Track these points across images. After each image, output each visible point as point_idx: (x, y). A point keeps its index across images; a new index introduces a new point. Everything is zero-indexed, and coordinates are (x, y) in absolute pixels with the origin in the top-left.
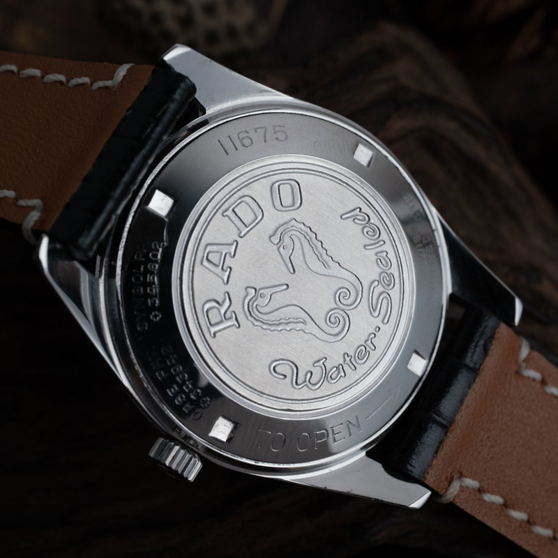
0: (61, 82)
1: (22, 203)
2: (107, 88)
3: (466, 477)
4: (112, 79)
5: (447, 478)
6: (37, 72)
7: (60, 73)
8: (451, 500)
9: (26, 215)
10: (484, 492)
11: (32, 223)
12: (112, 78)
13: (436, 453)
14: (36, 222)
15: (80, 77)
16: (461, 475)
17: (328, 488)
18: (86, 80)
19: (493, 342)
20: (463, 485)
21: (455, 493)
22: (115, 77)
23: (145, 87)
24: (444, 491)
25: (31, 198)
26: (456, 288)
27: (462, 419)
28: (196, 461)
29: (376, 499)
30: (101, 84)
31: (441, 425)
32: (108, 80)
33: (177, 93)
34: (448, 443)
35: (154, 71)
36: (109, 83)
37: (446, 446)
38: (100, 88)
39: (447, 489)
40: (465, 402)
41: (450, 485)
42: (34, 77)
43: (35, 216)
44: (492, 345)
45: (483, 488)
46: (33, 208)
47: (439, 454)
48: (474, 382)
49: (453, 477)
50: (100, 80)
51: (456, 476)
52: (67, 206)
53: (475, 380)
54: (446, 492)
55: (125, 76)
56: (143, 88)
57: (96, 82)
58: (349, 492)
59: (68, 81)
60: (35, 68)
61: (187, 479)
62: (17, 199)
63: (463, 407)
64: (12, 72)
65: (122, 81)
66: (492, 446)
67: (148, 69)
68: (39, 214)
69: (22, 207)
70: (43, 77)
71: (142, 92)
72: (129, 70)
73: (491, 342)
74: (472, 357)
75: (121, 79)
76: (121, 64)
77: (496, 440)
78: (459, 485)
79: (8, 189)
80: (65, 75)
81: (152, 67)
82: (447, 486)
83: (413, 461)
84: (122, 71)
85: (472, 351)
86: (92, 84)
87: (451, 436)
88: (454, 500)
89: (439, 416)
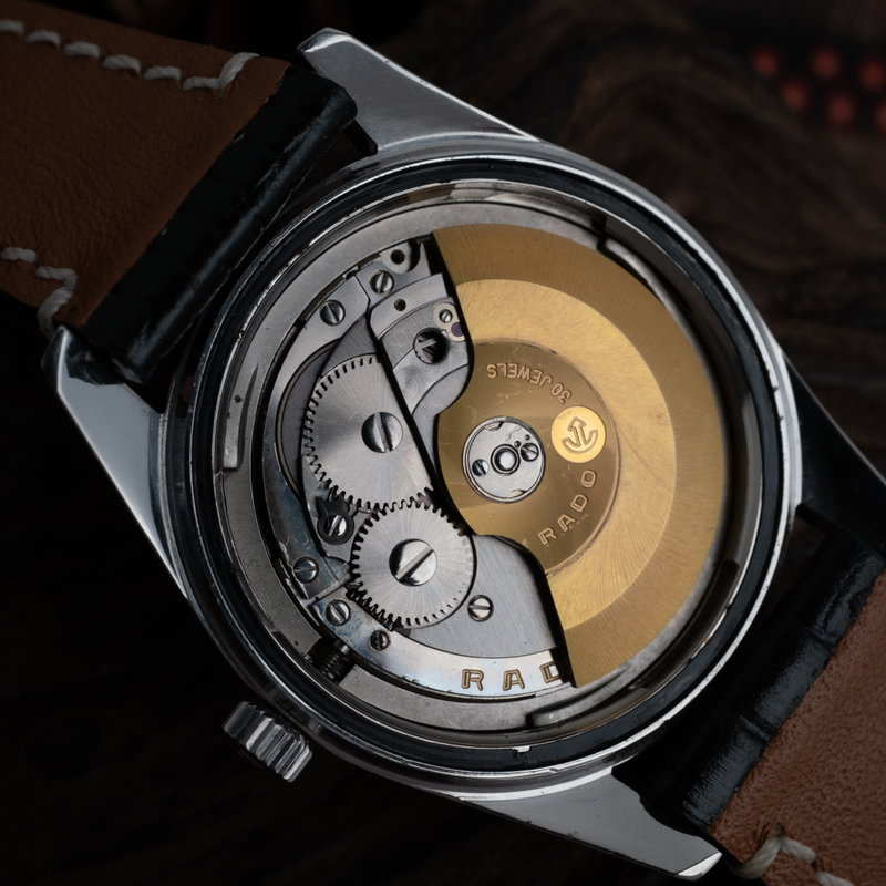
0: (131, 72)
1: (43, 272)
2: (207, 89)
3: (792, 837)
4: (218, 77)
5: (755, 833)
6: (93, 50)
7: (132, 55)
8: (760, 874)
9: (48, 293)
10: (823, 870)
11: (56, 309)
12: (217, 74)
13: (739, 785)
14: (62, 307)
15: (165, 66)
16: (783, 833)
17: (534, 823)
18: (174, 72)
19: (869, 600)
20: (785, 850)
21: (769, 862)
22: (223, 74)
23: (271, 98)
24: (747, 856)
25: (60, 266)
26: (810, 496)
27: (797, 733)
28: (300, 746)
29: (616, 853)
30: (198, 81)
31: (755, 737)
32: (211, 76)
33: (324, 114)
34: (765, 771)
35: (289, 72)
36: (212, 82)
37: (760, 773)
38: (197, 89)
39: (753, 854)
40: (806, 700)
41: (759, 847)
42: (86, 58)
43: (61, 297)
44: (866, 604)
45: (822, 861)
46: (61, 283)
47: (743, 788)
48: (824, 667)
49: (768, 832)
50: (198, 75)
51: (773, 832)
52: (116, 289)
53: (826, 663)
54: (750, 859)
55: (239, 73)
56: (267, 100)
57: (190, 77)
58: (570, 835)
59: (144, 70)
60: (89, 40)
61: (280, 777)
62: (37, 264)
63: (800, 709)
64: (50, 44)
65: (233, 82)
66: (849, 788)
67: (279, 68)
68: (68, 295)
69: (43, 279)
70: (102, 59)
71: (265, 105)
72: (248, 64)
73: (865, 598)
74: (826, 622)
75: (233, 78)
76: (236, 51)
77: (858, 779)
78: (776, 850)
79: (25, 248)
80: (139, 59)
81: (287, 65)
82: (753, 848)
83: (695, 795)
84: (237, 63)
85: (827, 609)
86: (183, 80)
87: (771, 758)
88: (764, 875)
89: (752, 720)
